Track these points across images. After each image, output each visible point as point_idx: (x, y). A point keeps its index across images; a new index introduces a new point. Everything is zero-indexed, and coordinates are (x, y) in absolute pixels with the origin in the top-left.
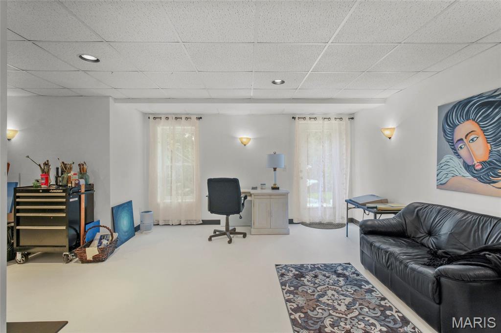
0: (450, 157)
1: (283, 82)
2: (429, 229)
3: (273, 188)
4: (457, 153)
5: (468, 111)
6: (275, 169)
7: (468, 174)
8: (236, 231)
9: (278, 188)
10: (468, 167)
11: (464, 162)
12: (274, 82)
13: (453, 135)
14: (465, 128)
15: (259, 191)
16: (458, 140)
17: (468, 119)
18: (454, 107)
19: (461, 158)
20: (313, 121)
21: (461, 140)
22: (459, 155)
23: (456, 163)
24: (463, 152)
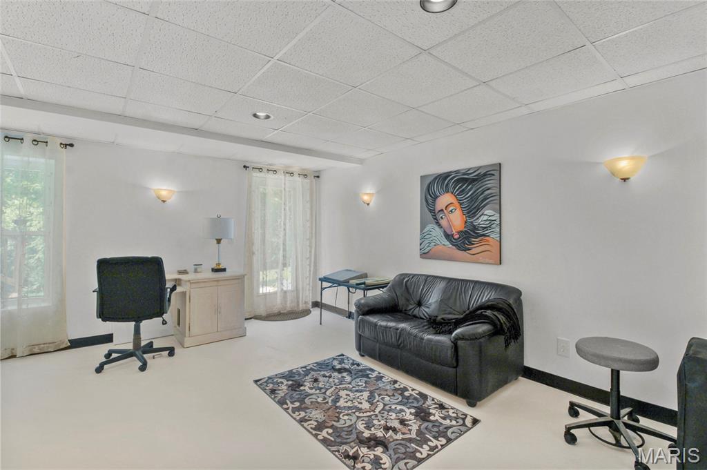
0: (431, 227)
1: (268, 117)
2: (418, 299)
3: (215, 270)
4: (438, 223)
5: (447, 184)
6: (219, 241)
7: (448, 243)
8: (154, 347)
9: (224, 270)
10: (448, 236)
11: (445, 231)
12: (255, 116)
13: (434, 205)
14: (445, 199)
15: (191, 276)
16: (440, 211)
17: (448, 192)
18: (436, 178)
19: (442, 227)
20: (271, 175)
21: (442, 210)
22: (440, 225)
23: (437, 233)
24: (444, 222)
